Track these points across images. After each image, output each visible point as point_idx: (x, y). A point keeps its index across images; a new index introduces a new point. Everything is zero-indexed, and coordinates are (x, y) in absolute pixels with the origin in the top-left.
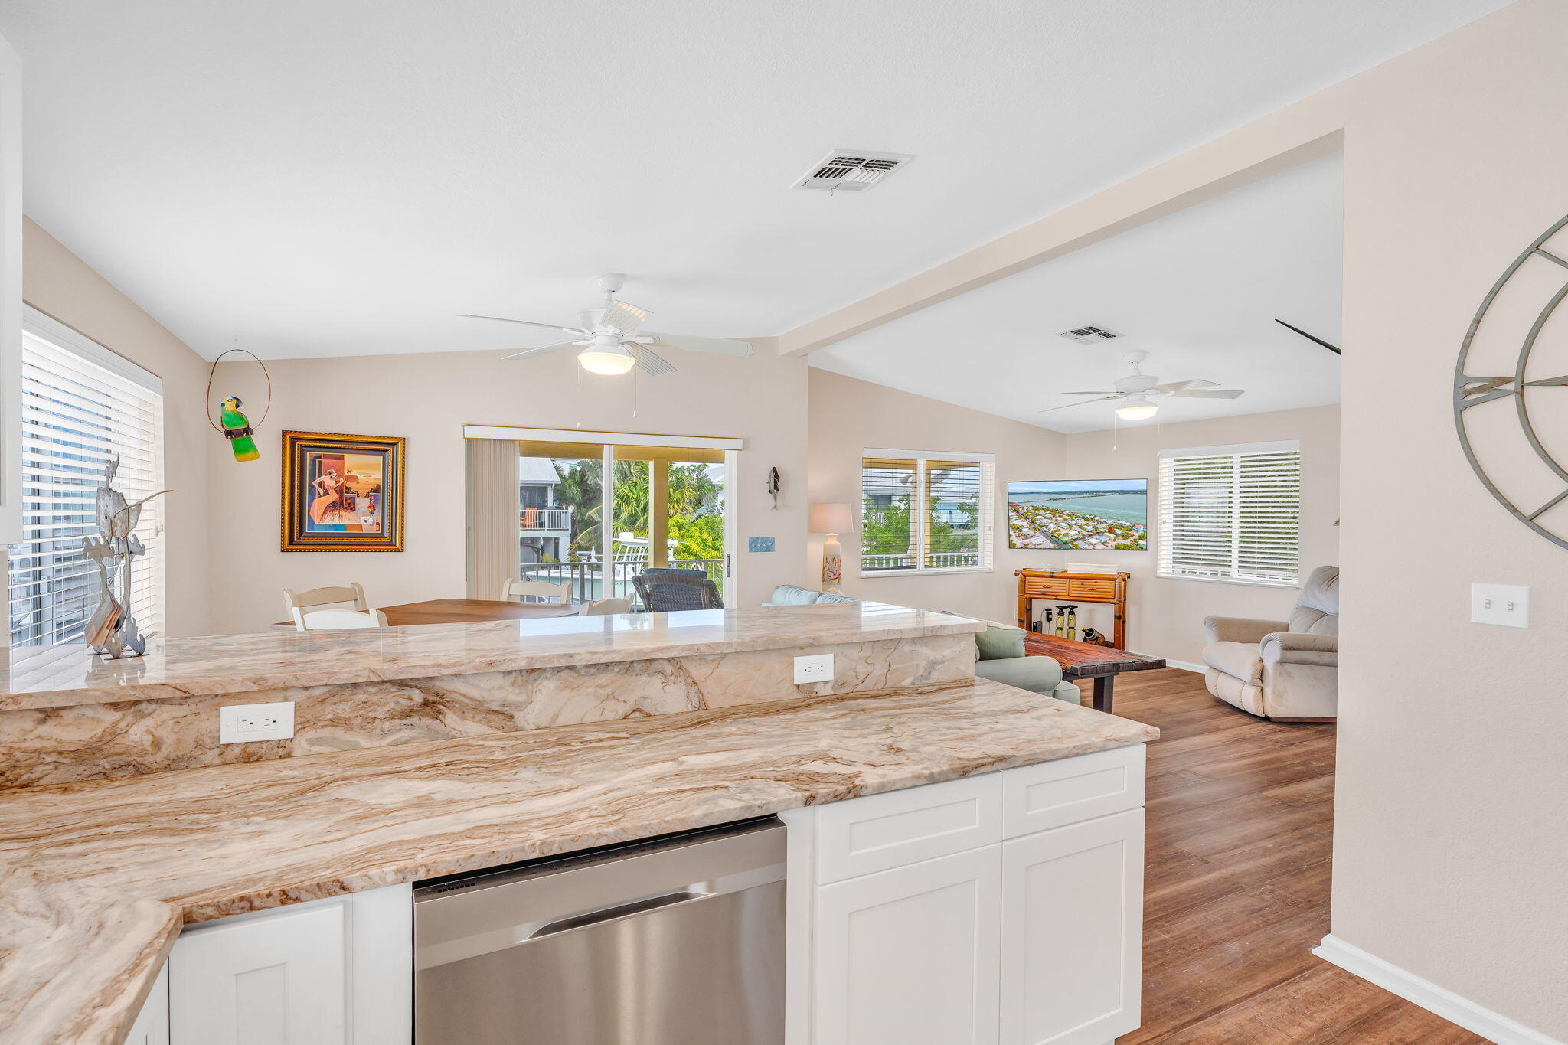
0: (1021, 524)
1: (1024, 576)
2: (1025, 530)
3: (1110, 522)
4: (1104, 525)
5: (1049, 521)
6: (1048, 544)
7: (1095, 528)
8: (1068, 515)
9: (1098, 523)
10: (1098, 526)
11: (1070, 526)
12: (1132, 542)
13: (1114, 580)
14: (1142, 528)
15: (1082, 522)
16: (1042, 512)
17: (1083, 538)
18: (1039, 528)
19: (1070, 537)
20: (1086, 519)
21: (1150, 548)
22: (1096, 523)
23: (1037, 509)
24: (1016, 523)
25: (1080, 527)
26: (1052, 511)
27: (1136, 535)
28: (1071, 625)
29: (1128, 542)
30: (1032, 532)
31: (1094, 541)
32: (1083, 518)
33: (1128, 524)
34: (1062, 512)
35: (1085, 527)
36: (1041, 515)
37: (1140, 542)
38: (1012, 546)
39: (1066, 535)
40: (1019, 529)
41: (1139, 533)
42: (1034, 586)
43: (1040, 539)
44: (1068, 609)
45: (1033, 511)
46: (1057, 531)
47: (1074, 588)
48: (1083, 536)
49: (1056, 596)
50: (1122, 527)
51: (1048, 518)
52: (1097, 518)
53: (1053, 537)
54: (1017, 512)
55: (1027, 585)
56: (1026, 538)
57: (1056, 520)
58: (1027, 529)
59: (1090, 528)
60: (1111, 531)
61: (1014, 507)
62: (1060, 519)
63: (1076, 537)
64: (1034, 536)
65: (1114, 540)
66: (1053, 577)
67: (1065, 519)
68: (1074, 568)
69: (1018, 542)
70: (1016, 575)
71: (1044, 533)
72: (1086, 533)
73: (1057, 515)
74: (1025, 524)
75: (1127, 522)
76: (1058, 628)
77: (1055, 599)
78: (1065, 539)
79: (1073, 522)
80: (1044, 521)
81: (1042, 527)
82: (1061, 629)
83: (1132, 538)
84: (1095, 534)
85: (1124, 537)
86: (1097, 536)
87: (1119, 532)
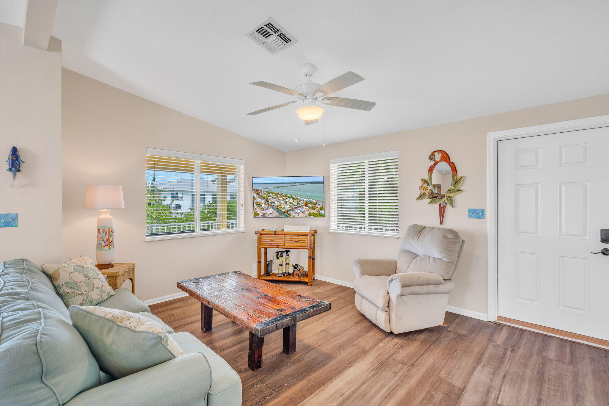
0: (261, 201)
1: (261, 235)
2: (263, 205)
3: (305, 200)
4: (302, 202)
5: (275, 200)
6: (276, 214)
7: (298, 203)
8: (284, 196)
9: (300, 201)
10: (299, 202)
11: (286, 202)
12: (317, 211)
13: (307, 235)
14: (321, 203)
15: (291, 200)
16: (271, 194)
17: (292, 209)
18: (270, 203)
19: (286, 209)
20: (294, 199)
21: (326, 215)
22: (298, 201)
23: (268, 193)
24: (258, 201)
25: (291, 203)
26: (276, 194)
27: (319, 207)
28: (287, 262)
29: (315, 211)
30: (267, 207)
31: (298, 211)
32: (292, 198)
33: (314, 201)
34: (281, 194)
35: (293, 203)
36: (271, 196)
37: (321, 211)
38: (256, 215)
39: (284, 208)
40: (260, 204)
41: (321, 206)
42: (266, 240)
43: (271, 210)
44: (286, 253)
45: (266, 194)
46: (279, 205)
47: (288, 241)
48: (293, 208)
49: (278, 246)
50: (311, 203)
51: (274, 198)
52: (299, 198)
53: (277, 209)
54: (259, 195)
55: (262, 240)
56: (264, 210)
57: (279, 199)
58: (264, 205)
59: (296, 204)
60: (306, 205)
61: (257, 192)
62: (280, 198)
63: (289, 209)
64: (268, 209)
65: (308, 210)
66: (275, 234)
67: (283, 199)
68: (287, 229)
69: (260, 212)
70: (256, 234)
71: (273, 207)
72: (294, 207)
73: (279, 196)
74: (263, 202)
75: (314, 200)
76: (280, 265)
77: (277, 248)
78: (283, 210)
79: (287, 200)
80: (273, 200)
81: (271, 203)
82: (282, 265)
83: (317, 209)
84: (299, 207)
85: (313, 208)
86: (299, 208)
87: (310, 205)
